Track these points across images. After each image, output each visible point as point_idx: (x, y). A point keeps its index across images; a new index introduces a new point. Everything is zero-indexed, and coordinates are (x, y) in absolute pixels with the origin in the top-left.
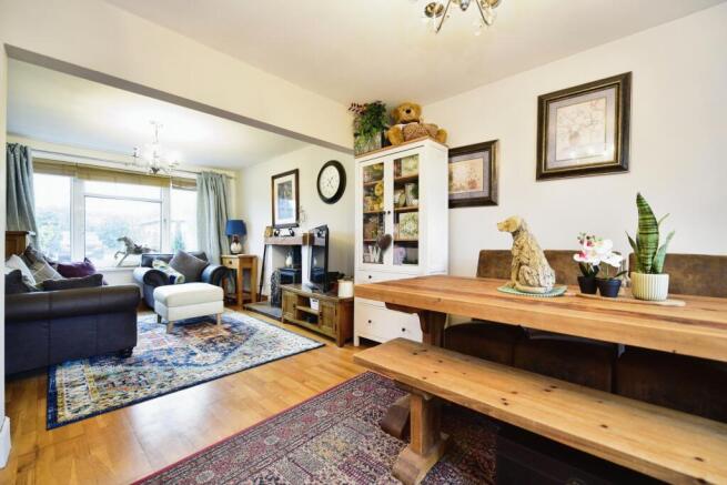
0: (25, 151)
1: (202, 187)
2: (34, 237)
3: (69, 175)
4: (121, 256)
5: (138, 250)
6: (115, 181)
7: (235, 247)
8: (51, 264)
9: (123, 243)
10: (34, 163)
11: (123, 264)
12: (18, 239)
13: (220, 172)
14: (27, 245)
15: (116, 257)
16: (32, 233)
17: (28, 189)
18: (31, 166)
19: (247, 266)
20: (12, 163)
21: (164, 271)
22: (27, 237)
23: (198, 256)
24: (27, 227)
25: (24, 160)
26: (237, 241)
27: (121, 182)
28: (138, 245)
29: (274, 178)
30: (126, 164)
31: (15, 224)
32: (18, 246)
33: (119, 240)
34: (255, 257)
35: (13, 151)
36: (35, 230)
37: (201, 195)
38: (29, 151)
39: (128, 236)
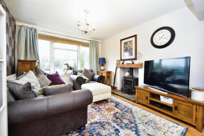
0: (35, 30)
1: (91, 46)
2: (38, 63)
3: (49, 40)
4: (66, 70)
5: (71, 69)
6: (64, 43)
7: (102, 68)
8: (45, 74)
9: (66, 66)
10: (38, 35)
11: (66, 73)
12: (33, 63)
13: (96, 40)
14: (36, 66)
15: (64, 71)
16: (38, 61)
17: (36, 44)
18: (37, 36)
19: (108, 75)
20: (31, 35)
21: (82, 77)
22: (36, 62)
23: (91, 71)
24: (36, 59)
25: (35, 34)
26: (103, 65)
27: (66, 43)
28: (71, 66)
29: (121, 40)
30: (68, 36)
31: (32, 57)
32: (33, 66)
33: (65, 64)
34: (111, 72)
35: (31, 30)
36: (39, 60)
37: (91, 49)
38: (37, 30)
39: (68, 63)
